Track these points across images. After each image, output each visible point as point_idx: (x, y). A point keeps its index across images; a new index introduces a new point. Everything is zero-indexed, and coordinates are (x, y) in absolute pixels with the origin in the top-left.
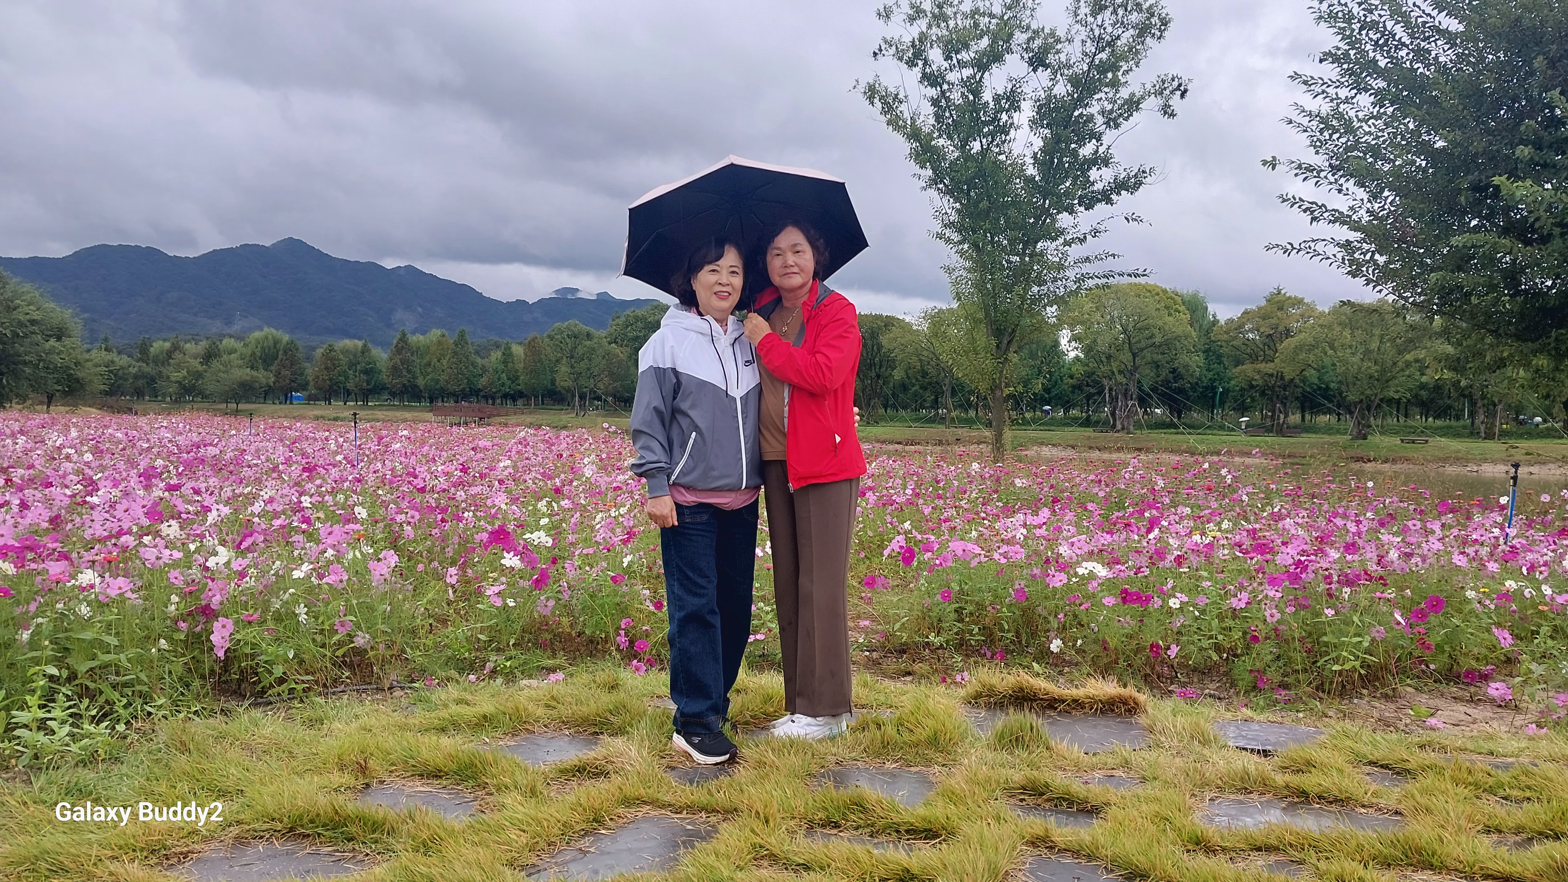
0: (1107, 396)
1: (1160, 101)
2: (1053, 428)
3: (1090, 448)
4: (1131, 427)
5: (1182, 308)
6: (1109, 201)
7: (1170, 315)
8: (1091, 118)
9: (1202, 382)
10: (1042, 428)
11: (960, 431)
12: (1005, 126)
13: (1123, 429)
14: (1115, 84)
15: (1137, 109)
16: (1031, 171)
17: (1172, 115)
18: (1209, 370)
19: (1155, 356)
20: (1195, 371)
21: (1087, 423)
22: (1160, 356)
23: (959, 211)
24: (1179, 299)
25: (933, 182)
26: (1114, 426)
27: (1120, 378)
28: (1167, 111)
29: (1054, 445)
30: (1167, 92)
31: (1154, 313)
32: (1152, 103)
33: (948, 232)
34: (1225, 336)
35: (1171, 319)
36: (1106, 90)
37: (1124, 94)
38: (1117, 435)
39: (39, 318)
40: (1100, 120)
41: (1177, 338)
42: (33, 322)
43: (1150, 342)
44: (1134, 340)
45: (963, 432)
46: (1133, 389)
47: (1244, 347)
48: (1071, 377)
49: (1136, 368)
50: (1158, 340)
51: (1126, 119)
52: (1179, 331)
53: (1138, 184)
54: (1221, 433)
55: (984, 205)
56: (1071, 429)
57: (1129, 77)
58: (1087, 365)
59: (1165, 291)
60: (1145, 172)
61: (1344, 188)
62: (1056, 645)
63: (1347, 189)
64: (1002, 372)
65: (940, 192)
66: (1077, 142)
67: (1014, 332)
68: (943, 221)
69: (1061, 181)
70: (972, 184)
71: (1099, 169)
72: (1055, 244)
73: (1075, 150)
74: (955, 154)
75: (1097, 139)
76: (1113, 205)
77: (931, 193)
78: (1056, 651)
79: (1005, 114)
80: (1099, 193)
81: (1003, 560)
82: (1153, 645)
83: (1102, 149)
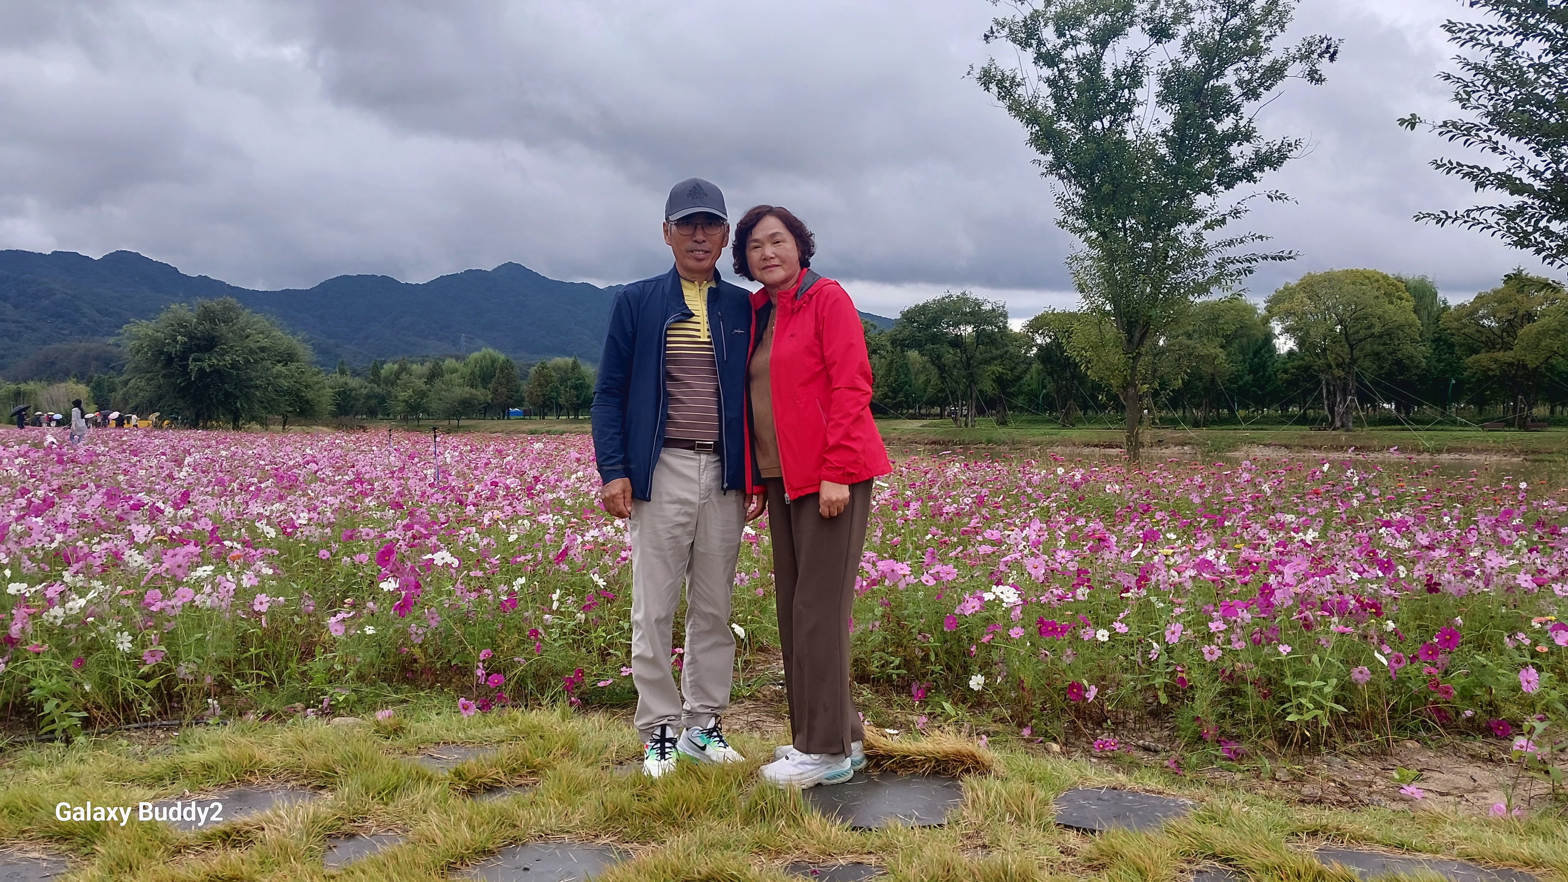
0: (1324, 391)
1: (1304, 67)
2: (1264, 427)
3: (1305, 447)
4: (1351, 424)
5: (1406, 295)
6: (1251, 178)
7: (1391, 303)
8: (1225, 90)
9: (1432, 374)
10: (1254, 427)
11: (1162, 432)
13: (1343, 426)
15: (1282, 77)
16: (1163, 150)
17: (1320, 80)
18: (1439, 361)
19: (1375, 347)
20: (1421, 362)
21: (1302, 420)
22: (1381, 348)
23: (1083, 197)
24: (1402, 286)
25: (1054, 168)
26: (1333, 422)
27: (1339, 373)
28: (1314, 77)
29: (1265, 445)
30: (1315, 56)
31: (1372, 301)
32: (1296, 69)
33: (1070, 219)
34: (1456, 323)
35: (1391, 306)
36: (1245, 58)
37: (1266, 60)
38: (1334, 433)
39: (267, 345)
40: (1236, 91)
41: (1400, 327)
42: (261, 348)
43: (1368, 332)
44: (1351, 331)
45: (1168, 433)
46: (1352, 384)
47: (1478, 335)
48: (1286, 371)
49: (1354, 361)
50: (1377, 330)
51: (1268, 89)
52: (1401, 320)
53: (1283, 158)
54: (1453, 428)
55: (1106, 188)
56: (1285, 427)
57: (1272, 44)
58: (1302, 359)
59: (1385, 278)
60: (1290, 145)
61: (1500, 146)
62: (976, 682)
63: (1504, 147)
64: (1134, 368)
65: (1062, 178)
66: (1212, 116)
67: (1147, 324)
68: (1066, 208)
69: (1198, 159)
70: (1094, 167)
71: (1239, 144)
72: (1193, 228)
73: (1211, 125)
74: (1077, 137)
75: (1236, 112)
76: (1255, 182)
77: (1053, 178)
78: (976, 689)
79: (1126, 91)
80: (1240, 171)
81: (932, 582)
82: (1072, 686)
83: (1242, 123)
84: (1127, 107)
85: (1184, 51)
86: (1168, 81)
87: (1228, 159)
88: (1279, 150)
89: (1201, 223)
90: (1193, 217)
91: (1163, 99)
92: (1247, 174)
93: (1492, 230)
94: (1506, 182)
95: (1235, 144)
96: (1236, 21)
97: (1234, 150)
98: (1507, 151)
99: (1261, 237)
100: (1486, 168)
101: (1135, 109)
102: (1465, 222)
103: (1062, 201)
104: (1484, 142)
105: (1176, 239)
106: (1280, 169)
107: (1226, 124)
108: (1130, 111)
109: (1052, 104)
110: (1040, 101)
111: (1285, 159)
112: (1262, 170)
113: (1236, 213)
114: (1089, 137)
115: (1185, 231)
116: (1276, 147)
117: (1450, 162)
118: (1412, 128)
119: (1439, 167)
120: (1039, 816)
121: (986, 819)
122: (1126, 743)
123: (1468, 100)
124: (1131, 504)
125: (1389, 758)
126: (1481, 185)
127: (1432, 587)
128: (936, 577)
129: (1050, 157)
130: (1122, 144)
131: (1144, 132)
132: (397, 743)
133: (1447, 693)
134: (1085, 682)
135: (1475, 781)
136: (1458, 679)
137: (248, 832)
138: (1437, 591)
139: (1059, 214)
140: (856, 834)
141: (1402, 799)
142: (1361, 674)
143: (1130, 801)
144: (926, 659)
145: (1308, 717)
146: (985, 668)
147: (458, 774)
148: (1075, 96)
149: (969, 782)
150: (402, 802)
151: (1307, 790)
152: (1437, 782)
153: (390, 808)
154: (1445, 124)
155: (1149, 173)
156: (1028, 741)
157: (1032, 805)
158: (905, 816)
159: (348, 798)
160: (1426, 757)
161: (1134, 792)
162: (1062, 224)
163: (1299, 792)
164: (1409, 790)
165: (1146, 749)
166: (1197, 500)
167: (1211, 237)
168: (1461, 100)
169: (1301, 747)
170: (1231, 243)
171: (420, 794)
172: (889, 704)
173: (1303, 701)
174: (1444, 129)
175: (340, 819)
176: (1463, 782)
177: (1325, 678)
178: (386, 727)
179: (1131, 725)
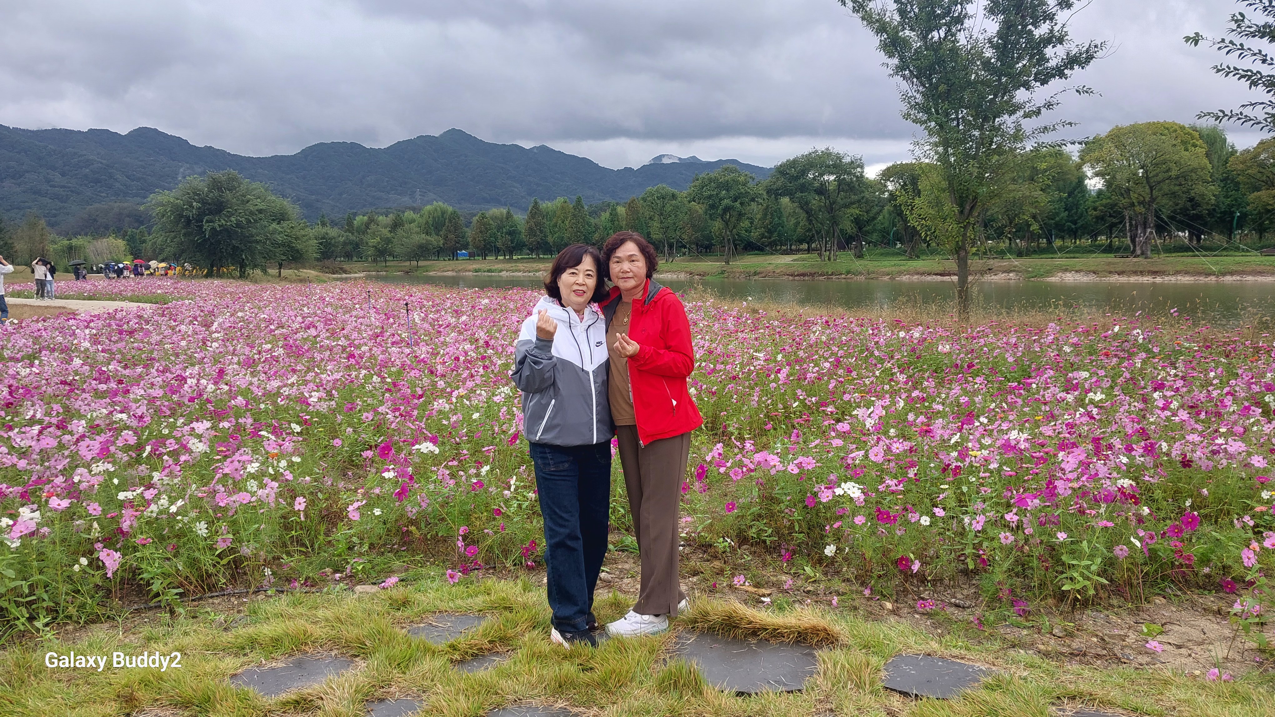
0: (1128, 225)
2: (1077, 255)
3: (1110, 272)
4: (1149, 253)
5: (1199, 142)
6: (1063, 76)
7: (1186, 150)
8: (1043, 1)
9: (1220, 208)
10: (1068, 255)
11: (991, 262)
12: (959, 17)
13: (1142, 254)
16: (989, 53)
18: (1226, 197)
19: (1172, 187)
20: (1210, 200)
21: (1109, 249)
22: (1177, 188)
23: (923, 94)
24: (1196, 134)
25: (899, 70)
26: (1134, 250)
27: (1140, 209)
29: (1077, 271)
31: (1170, 149)
33: (913, 112)
34: (1241, 166)
35: (1187, 153)
38: (1135, 260)
39: (264, 207)
40: (1052, 2)
41: (1194, 170)
42: (259, 211)
43: (1166, 175)
44: (1151, 175)
45: (996, 263)
46: (1152, 219)
47: (1260, 175)
48: (1095, 209)
49: (1153, 200)
50: (1173, 173)
52: (1194, 164)
53: (1090, 58)
54: (1236, 254)
55: (942, 88)
56: (1094, 255)
58: (1109, 198)
59: (1182, 128)
60: (1096, 46)
61: (1268, 58)
62: (830, 550)
63: (1272, 59)
64: (964, 235)
65: (904, 77)
66: (1032, 24)
67: (975, 198)
68: (909, 103)
69: (1020, 58)
70: (931, 69)
71: (1053, 47)
72: (1013, 117)
73: (1030, 32)
74: (919, 44)
75: (1052, 19)
76: (1066, 78)
77: (898, 79)
78: (830, 555)
79: (959, 6)
80: (1053, 69)
81: (796, 471)
82: (902, 559)
83: (1056, 28)
84: (959, 20)
87: (1043, 59)
88: (1087, 51)
89: (1020, 113)
90: (1013, 109)
91: (991, 11)
92: (1059, 72)
93: (1262, 125)
95: (1050, 47)
97: (1049, 51)
98: (1274, 62)
99: (1070, 124)
100: (1258, 72)
101: (966, 21)
102: (1239, 119)
103: (906, 98)
104: (1255, 55)
105: (999, 129)
106: (1087, 68)
107: (1042, 30)
108: (962, 23)
109: (897, 18)
110: (888, 14)
111: (1092, 58)
112: (1072, 68)
113: (1049, 105)
114: (928, 44)
115: (1007, 121)
116: (1085, 49)
117: (1228, 67)
118: (1196, 44)
119: (1218, 71)
120: (872, 683)
121: (833, 686)
122: (942, 601)
123: (1243, 21)
125: (1141, 613)
126: (1254, 84)
127: (1186, 463)
128: (799, 465)
129: (895, 61)
130: (954, 51)
131: (974, 37)
132: (406, 614)
133: (1189, 559)
134: (912, 556)
135: (1205, 634)
136: (1198, 549)
137: (311, 701)
138: (1190, 466)
139: (904, 107)
140: (740, 700)
141: (1146, 653)
142: (1121, 551)
143: (940, 667)
144: (792, 527)
145: (1078, 587)
146: (838, 538)
147: (453, 647)
148: (917, 10)
149: (822, 654)
150: (415, 672)
151: (1076, 644)
152: (1176, 633)
153: (407, 676)
154: (1223, 41)
155: (977, 73)
156: (869, 599)
157: (867, 675)
158: (775, 682)
159: (377, 669)
160: (1169, 612)
161: (942, 658)
162: (907, 116)
163: (1069, 646)
164: (1153, 644)
165: (957, 606)
167: (1028, 125)
168: (1236, 21)
169: (1075, 605)
170: (1045, 129)
171: (427, 665)
172: (765, 565)
173: (1075, 575)
174: (1222, 45)
175: (374, 686)
176: (1195, 634)
177: (1092, 557)
178: (397, 601)
179: (946, 582)
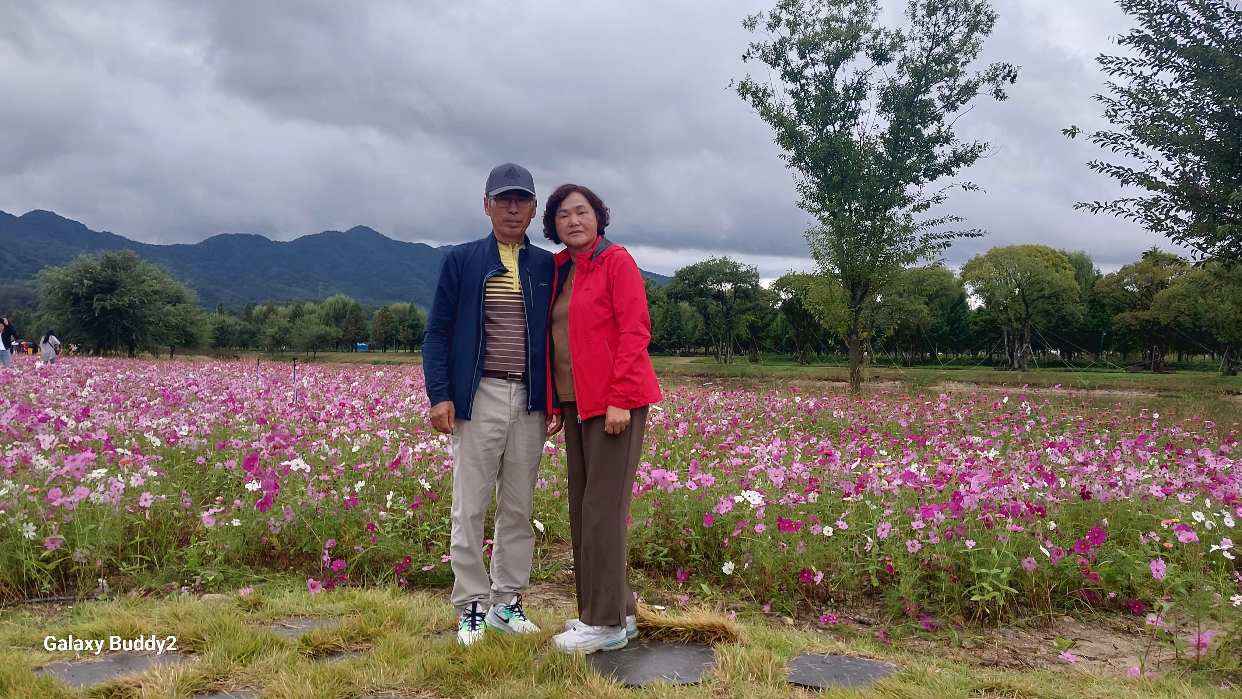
0: (1006, 339)
1: (992, 87)
2: (959, 367)
3: (991, 383)
4: (1026, 366)
5: (1069, 266)
6: (950, 172)
7: (1057, 271)
8: (930, 103)
9: (1088, 327)
10: (950, 367)
11: (878, 370)
12: (853, 112)
13: (1020, 367)
14: (954, 74)
15: (975, 94)
16: (881, 149)
17: (1004, 97)
18: (1094, 317)
19: (1045, 306)
20: (1080, 318)
21: (988, 363)
22: (1050, 307)
23: (818, 185)
24: (1066, 259)
25: (796, 161)
26: (1012, 363)
27: (1017, 325)
28: (999, 94)
29: (959, 382)
30: (1000, 78)
31: (1043, 270)
32: (985, 89)
33: (808, 202)
34: (1107, 288)
35: (1058, 274)
36: (946, 79)
37: (962, 81)
38: (1013, 372)
39: (160, 289)
40: (939, 104)
41: (1064, 291)
42: (156, 292)
43: (1040, 294)
44: (1027, 293)
45: (882, 371)
46: (1027, 335)
47: (1123, 298)
48: (976, 324)
49: (1029, 316)
50: (1046, 292)
51: (963, 103)
52: (1065, 285)
53: (975, 157)
54: (1104, 370)
55: (836, 178)
56: (975, 367)
57: (967, 68)
58: (989, 314)
59: (1053, 252)
60: (980, 147)
61: (1140, 152)
62: (728, 568)
63: (1143, 153)
64: (856, 319)
65: (802, 169)
66: (920, 123)
67: (867, 285)
68: (805, 193)
69: (908, 157)
70: (827, 161)
71: (941, 146)
72: (904, 210)
73: (919, 130)
74: (814, 137)
75: (939, 120)
76: (953, 175)
77: (795, 170)
78: (728, 573)
79: (853, 102)
80: (941, 166)
81: (694, 488)
82: (804, 571)
83: (943, 129)
84: (854, 115)
85: (899, 72)
86: (886, 94)
87: (932, 157)
88: (972, 151)
89: (910, 207)
90: (903, 202)
91: (883, 109)
92: (947, 169)
93: (1134, 217)
94: (1144, 180)
95: (938, 146)
96: (939, 50)
97: (937, 150)
98: (1145, 156)
99: (957, 219)
100: (1129, 169)
101: (860, 116)
102: (1113, 210)
103: (802, 188)
104: (1127, 148)
105: (890, 219)
106: (973, 165)
107: (930, 130)
108: (856, 118)
109: (795, 111)
110: (786, 108)
112: (958, 166)
113: (937, 199)
114: (824, 138)
115: (898, 213)
116: (970, 148)
117: (1102, 163)
118: (1073, 137)
119: (1093, 167)
120: (775, 677)
121: (733, 678)
122: (845, 618)
123: (1115, 116)
124: (853, 426)
125: (1050, 630)
126: (1125, 182)
127: (1085, 495)
128: (698, 483)
129: (792, 153)
130: (849, 144)
131: (867, 134)
132: (256, 616)
133: (1095, 578)
134: (814, 568)
135: (1116, 648)
136: (1104, 568)
137: (127, 689)
138: (1089, 498)
139: (800, 198)
140: (628, 691)
141: (1059, 663)
142: (1029, 564)
143: (847, 664)
144: (688, 549)
145: (988, 597)
146: (736, 557)
147: (306, 641)
148: (813, 105)
149: (720, 648)
150: (257, 664)
151: (986, 655)
152: (1087, 649)
153: (248, 669)
154: (1098, 134)
155: (870, 167)
156: (768, 615)
157: (770, 667)
158: (668, 676)
159: (213, 661)
160: (1079, 629)
161: (850, 657)
162: (802, 206)
163: (980, 657)
164: (1066, 655)
165: (861, 622)
166: (904, 425)
167: (918, 218)
168: (1110, 116)
169: (983, 621)
170: (933, 223)
171: (274, 657)
172: (658, 585)
173: (984, 585)
174: (1097, 138)
175: (205, 678)
176: (1107, 649)
177: (1001, 567)
178: (247, 602)
179: (849, 603)
